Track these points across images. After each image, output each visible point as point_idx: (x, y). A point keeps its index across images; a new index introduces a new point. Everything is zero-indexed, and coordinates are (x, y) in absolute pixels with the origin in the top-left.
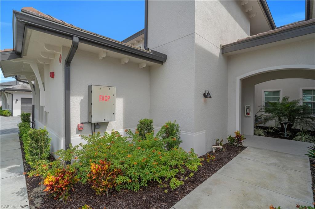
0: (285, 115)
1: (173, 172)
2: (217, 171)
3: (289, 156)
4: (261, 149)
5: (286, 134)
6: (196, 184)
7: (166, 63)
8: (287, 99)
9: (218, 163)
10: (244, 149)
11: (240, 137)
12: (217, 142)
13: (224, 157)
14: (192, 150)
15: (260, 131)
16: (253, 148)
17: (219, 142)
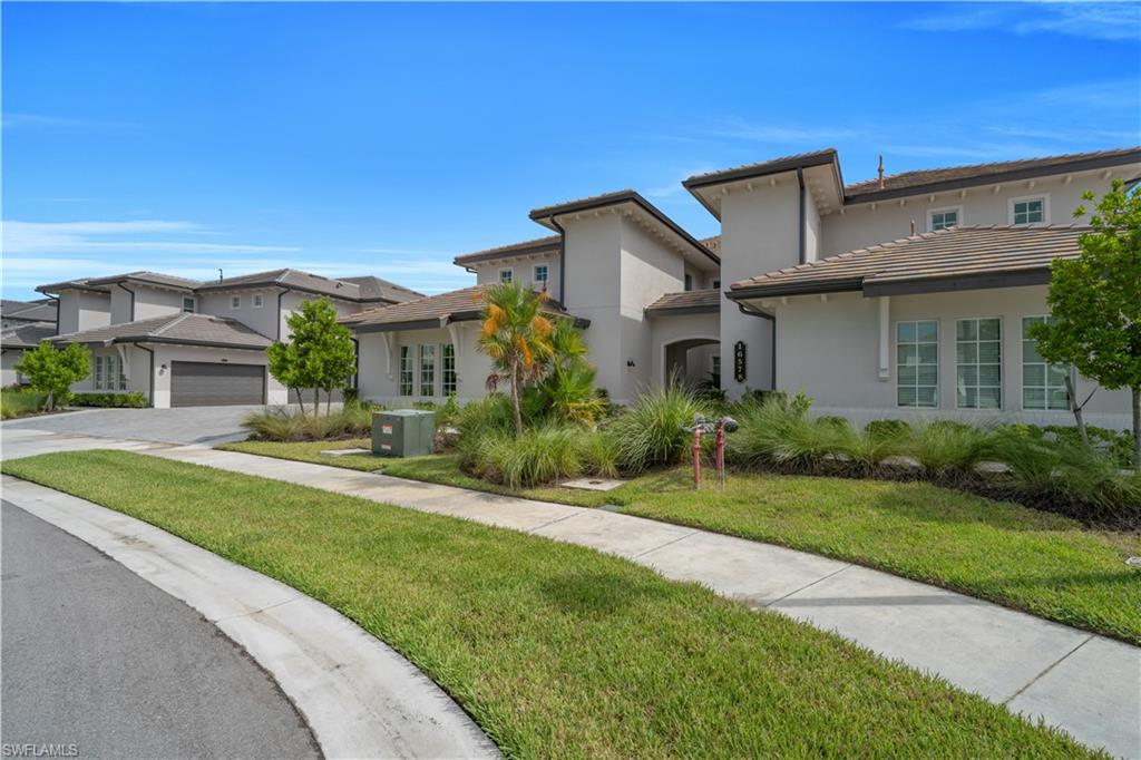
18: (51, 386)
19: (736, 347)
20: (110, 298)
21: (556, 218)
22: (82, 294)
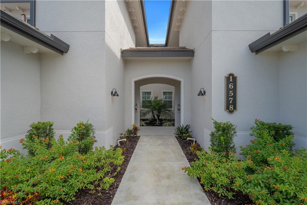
0: (156, 110)
1: (100, 173)
2: (130, 160)
3: (166, 137)
4: (150, 136)
5: (157, 123)
6: (120, 177)
7: (67, 54)
8: (157, 97)
9: (127, 154)
10: (139, 138)
11: (136, 128)
12: (121, 135)
13: (129, 148)
14: (111, 147)
15: (143, 123)
16: (144, 136)
17: (123, 136)
19: (228, 79)
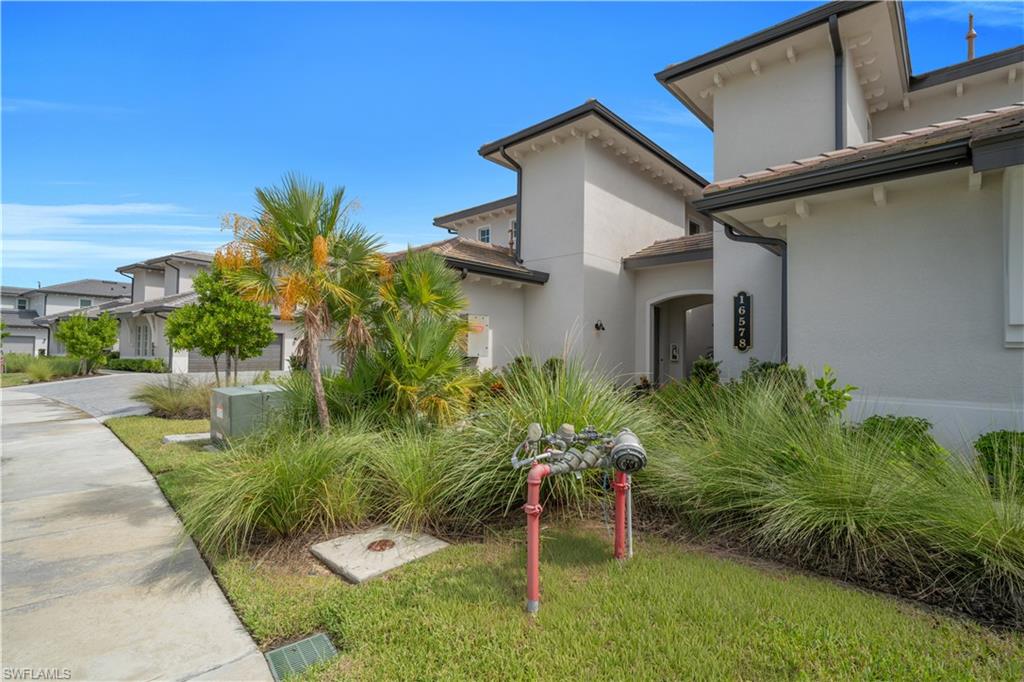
7: (547, 283)
18: (81, 352)
19: (737, 300)
20: (164, 275)
21: (507, 151)
22: (147, 272)
